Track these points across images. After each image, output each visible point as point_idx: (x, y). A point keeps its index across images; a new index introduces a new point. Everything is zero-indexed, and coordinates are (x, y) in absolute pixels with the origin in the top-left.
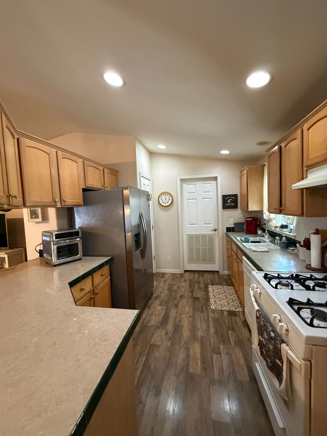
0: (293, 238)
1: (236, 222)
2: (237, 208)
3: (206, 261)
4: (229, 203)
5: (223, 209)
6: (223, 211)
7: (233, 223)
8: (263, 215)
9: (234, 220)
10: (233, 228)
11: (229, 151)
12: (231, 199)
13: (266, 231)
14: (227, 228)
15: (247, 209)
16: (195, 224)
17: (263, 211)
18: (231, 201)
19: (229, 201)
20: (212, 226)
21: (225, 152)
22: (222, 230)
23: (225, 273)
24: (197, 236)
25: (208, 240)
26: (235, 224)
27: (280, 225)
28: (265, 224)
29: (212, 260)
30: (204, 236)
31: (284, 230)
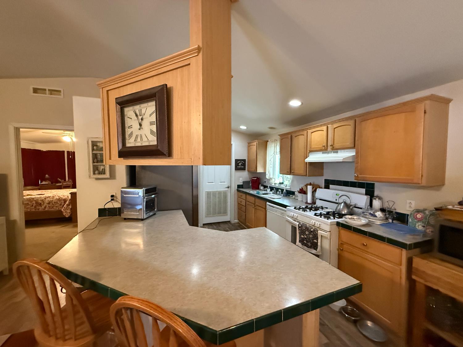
0: (289, 190)
1: (244, 181)
2: (245, 170)
3: (221, 213)
4: (240, 166)
5: (236, 170)
6: (235, 172)
7: (242, 181)
8: (266, 175)
9: (243, 179)
10: (242, 185)
11: (246, 127)
12: (241, 163)
13: (268, 187)
14: (238, 185)
15: (256, 171)
16: (213, 183)
17: (266, 173)
18: (241, 164)
19: (240, 164)
20: (226, 184)
21: (243, 127)
22: (234, 187)
23: (235, 221)
24: (214, 193)
25: (223, 196)
26: (243, 182)
27: (278, 183)
28: (265, 182)
29: (225, 213)
30: (220, 193)
31: (282, 185)
